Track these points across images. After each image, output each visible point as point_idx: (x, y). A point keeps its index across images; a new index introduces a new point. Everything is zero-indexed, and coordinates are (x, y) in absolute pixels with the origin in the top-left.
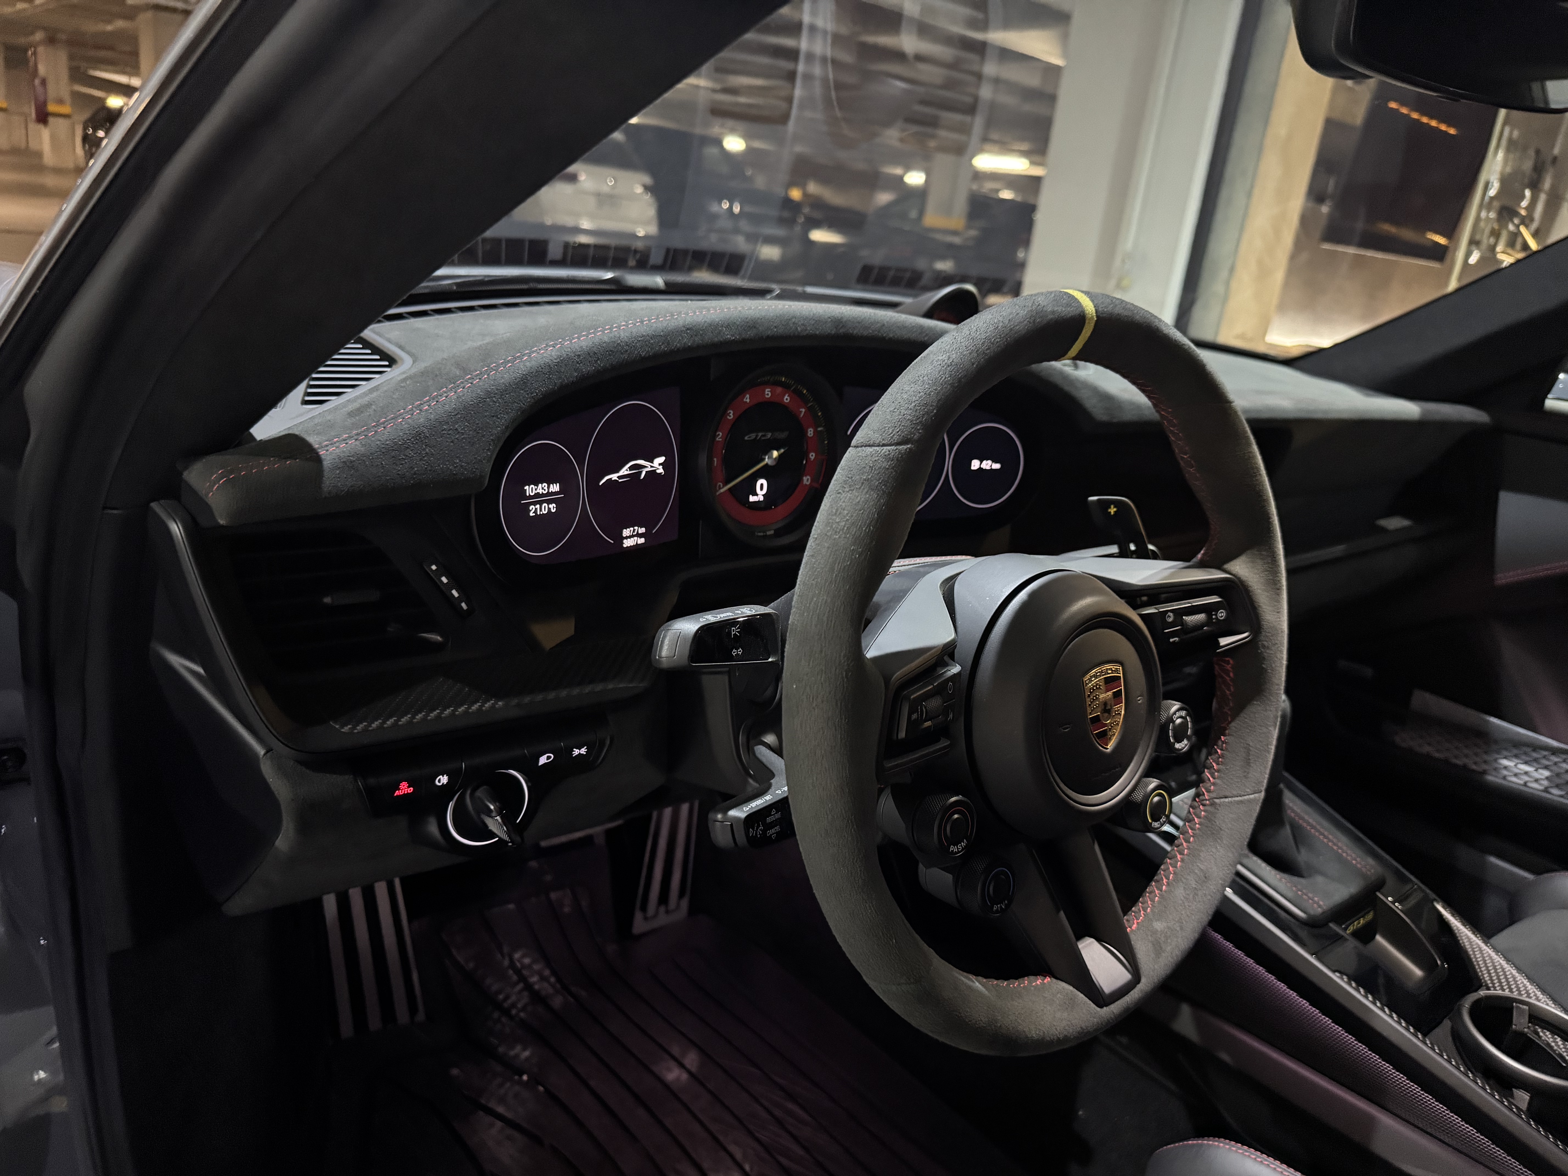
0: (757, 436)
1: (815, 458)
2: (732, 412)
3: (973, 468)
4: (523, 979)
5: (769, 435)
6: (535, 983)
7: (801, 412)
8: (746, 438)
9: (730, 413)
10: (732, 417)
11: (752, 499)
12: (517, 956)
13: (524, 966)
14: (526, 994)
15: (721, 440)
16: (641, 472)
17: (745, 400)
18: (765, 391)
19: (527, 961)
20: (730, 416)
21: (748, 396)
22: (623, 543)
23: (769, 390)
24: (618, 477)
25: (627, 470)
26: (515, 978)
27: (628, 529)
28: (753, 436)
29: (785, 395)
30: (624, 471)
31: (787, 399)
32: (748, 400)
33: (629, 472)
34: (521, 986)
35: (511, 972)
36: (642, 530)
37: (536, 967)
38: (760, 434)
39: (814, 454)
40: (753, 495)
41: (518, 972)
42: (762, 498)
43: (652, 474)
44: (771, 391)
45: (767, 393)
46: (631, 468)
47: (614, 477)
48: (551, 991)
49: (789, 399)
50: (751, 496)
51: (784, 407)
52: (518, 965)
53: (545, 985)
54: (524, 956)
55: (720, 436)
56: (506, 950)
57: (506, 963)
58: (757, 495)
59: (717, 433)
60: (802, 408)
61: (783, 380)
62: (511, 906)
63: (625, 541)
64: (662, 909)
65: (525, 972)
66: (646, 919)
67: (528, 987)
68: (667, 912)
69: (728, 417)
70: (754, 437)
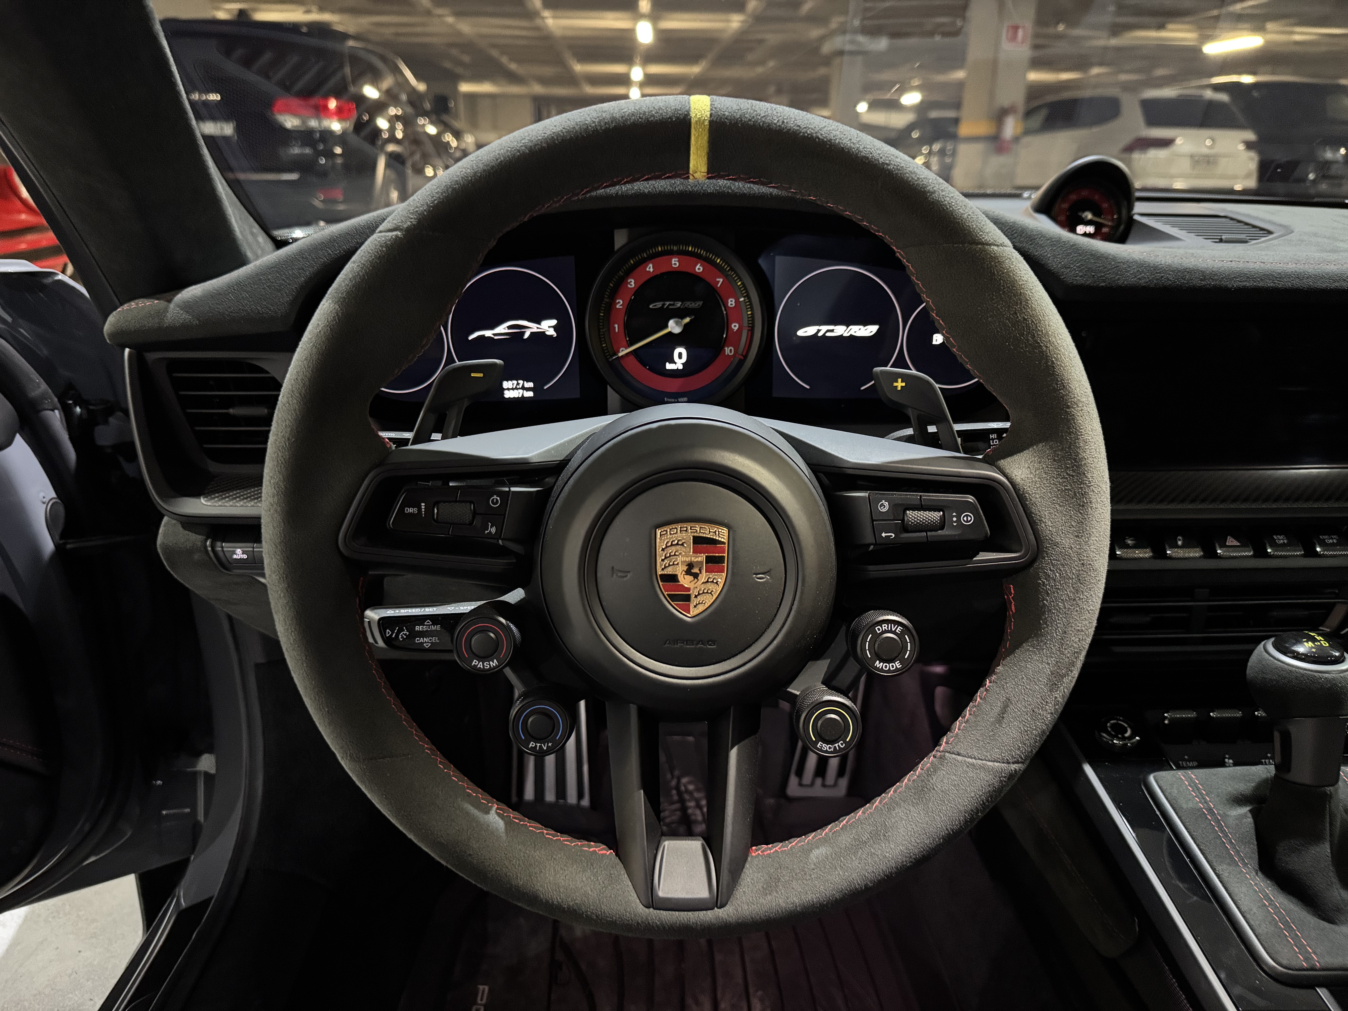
0: (664, 305)
1: (738, 329)
2: (633, 281)
3: (934, 343)
4: (682, 801)
5: (679, 304)
6: (690, 807)
7: (719, 282)
8: (651, 306)
9: (631, 282)
10: (633, 285)
11: (669, 366)
12: (684, 780)
13: (687, 791)
14: (678, 813)
15: (621, 307)
16: (524, 333)
17: (648, 269)
18: (671, 261)
19: (691, 787)
20: (631, 285)
21: (651, 265)
22: (504, 394)
23: (677, 260)
24: (494, 334)
25: (504, 329)
26: (676, 798)
27: (510, 382)
28: (659, 305)
29: (696, 265)
30: (502, 329)
31: (699, 269)
32: (651, 270)
33: (507, 331)
34: (677, 806)
35: (674, 792)
36: (531, 385)
37: (696, 795)
38: (668, 303)
39: (737, 325)
40: (670, 363)
41: (680, 793)
42: (681, 367)
43: (540, 336)
44: (678, 261)
45: (673, 262)
46: (510, 327)
47: (488, 333)
48: (700, 818)
49: (702, 269)
50: (667, 364)
51: (696, 278)
52: (683, 788)
53: (698, 812)
54: (690, 783)
55: (620, 304)
56: (677, 773)
57: (674, 783)
58: (676, 363)
59: (617, 301)
60: (720, 277)
61: (690, 249)
62: (691, 739)
63: (506, 392)
64: (819, 781)
65: (687, 797)
66: (801, 785)
67: (684, 809)
68: (824, 785)
69: (629, 286)
70: (661, 305)
